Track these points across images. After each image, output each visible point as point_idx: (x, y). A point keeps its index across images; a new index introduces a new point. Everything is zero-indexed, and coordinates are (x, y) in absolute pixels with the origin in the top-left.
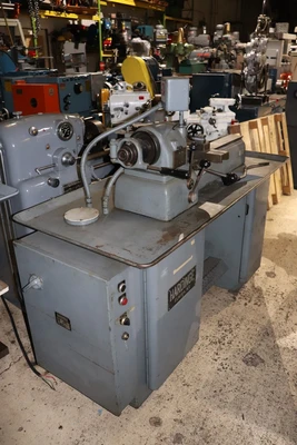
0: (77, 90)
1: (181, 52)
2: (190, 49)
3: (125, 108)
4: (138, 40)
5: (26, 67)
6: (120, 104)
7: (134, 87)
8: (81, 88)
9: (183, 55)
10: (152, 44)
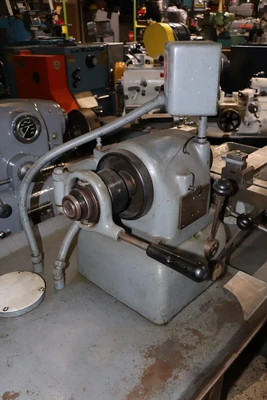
0: (89, 63)
1: (220, 22)
2: (231, 19)
3: (142, 88)
4: (174, 9)
5: (40, 35)
6: (137, 82)
7: (155, 61)
8: (95, 61)
9: (223, 26)
10: (189, 14)
